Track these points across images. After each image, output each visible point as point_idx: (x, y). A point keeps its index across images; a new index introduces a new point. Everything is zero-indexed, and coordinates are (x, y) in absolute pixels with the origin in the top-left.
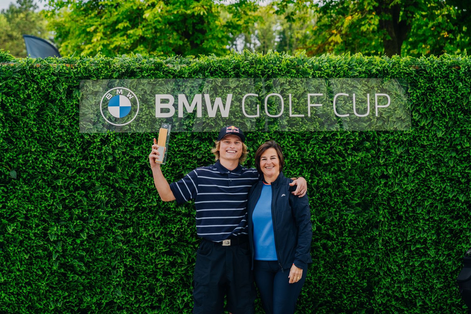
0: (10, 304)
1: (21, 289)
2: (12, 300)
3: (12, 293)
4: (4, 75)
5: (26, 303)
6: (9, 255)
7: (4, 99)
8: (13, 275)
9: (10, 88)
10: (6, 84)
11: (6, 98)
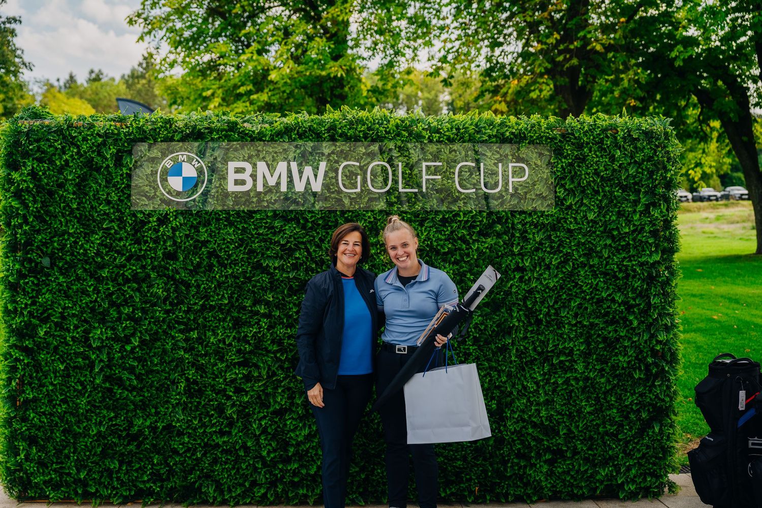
0: (40, 427)
1: (54, 407)
2: (43, 422)
3: (44, 413)
4: (36, 135)
5: (61, 426)
6: (40, 364)
7: (35, 166)
8: (44, 390)
9: (43, 152)
10: (39, 147)
11: (38, 165)
